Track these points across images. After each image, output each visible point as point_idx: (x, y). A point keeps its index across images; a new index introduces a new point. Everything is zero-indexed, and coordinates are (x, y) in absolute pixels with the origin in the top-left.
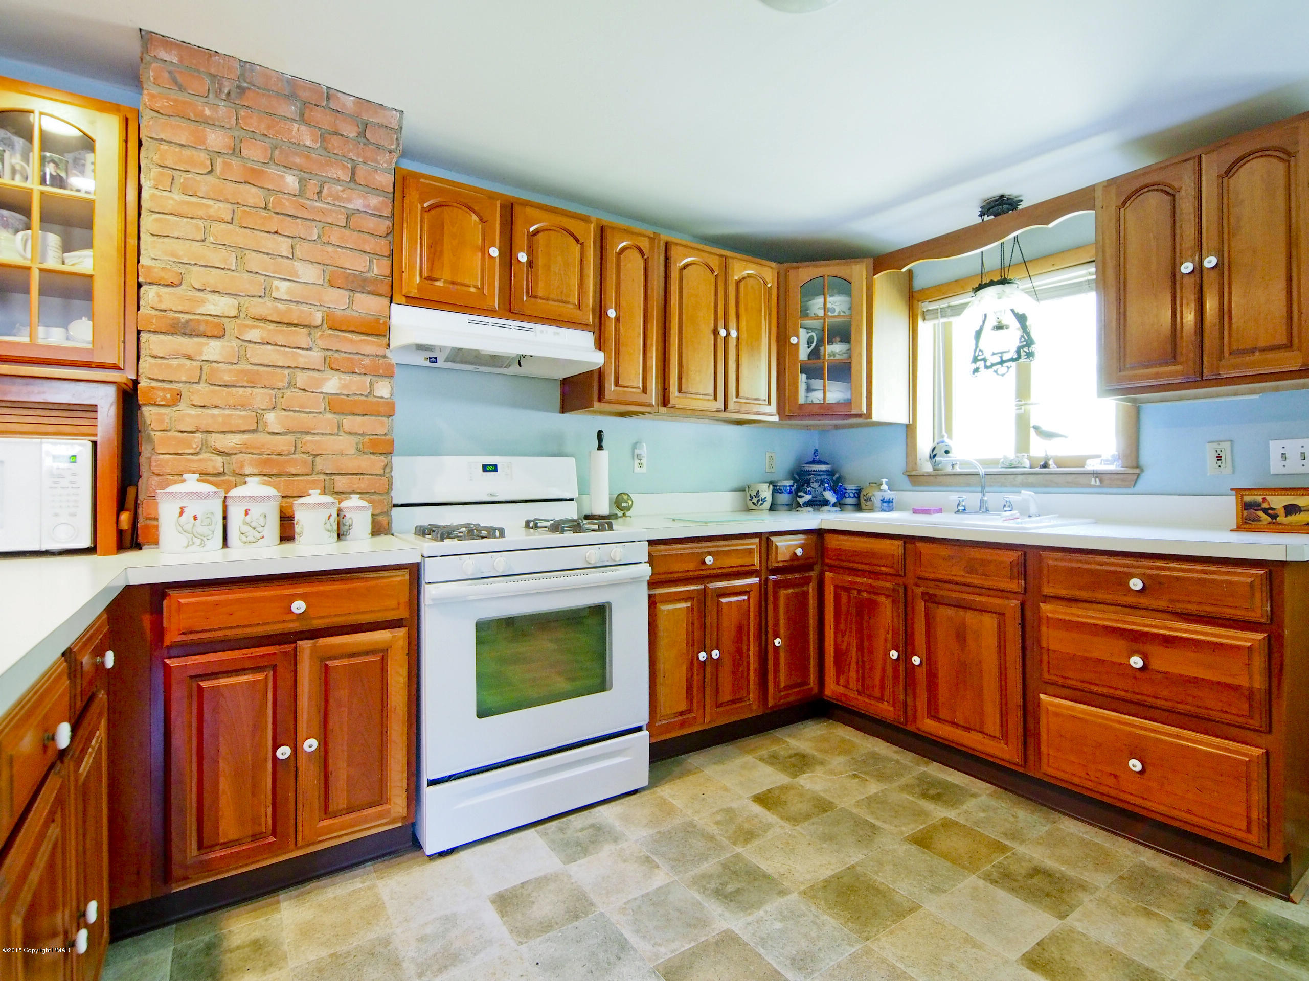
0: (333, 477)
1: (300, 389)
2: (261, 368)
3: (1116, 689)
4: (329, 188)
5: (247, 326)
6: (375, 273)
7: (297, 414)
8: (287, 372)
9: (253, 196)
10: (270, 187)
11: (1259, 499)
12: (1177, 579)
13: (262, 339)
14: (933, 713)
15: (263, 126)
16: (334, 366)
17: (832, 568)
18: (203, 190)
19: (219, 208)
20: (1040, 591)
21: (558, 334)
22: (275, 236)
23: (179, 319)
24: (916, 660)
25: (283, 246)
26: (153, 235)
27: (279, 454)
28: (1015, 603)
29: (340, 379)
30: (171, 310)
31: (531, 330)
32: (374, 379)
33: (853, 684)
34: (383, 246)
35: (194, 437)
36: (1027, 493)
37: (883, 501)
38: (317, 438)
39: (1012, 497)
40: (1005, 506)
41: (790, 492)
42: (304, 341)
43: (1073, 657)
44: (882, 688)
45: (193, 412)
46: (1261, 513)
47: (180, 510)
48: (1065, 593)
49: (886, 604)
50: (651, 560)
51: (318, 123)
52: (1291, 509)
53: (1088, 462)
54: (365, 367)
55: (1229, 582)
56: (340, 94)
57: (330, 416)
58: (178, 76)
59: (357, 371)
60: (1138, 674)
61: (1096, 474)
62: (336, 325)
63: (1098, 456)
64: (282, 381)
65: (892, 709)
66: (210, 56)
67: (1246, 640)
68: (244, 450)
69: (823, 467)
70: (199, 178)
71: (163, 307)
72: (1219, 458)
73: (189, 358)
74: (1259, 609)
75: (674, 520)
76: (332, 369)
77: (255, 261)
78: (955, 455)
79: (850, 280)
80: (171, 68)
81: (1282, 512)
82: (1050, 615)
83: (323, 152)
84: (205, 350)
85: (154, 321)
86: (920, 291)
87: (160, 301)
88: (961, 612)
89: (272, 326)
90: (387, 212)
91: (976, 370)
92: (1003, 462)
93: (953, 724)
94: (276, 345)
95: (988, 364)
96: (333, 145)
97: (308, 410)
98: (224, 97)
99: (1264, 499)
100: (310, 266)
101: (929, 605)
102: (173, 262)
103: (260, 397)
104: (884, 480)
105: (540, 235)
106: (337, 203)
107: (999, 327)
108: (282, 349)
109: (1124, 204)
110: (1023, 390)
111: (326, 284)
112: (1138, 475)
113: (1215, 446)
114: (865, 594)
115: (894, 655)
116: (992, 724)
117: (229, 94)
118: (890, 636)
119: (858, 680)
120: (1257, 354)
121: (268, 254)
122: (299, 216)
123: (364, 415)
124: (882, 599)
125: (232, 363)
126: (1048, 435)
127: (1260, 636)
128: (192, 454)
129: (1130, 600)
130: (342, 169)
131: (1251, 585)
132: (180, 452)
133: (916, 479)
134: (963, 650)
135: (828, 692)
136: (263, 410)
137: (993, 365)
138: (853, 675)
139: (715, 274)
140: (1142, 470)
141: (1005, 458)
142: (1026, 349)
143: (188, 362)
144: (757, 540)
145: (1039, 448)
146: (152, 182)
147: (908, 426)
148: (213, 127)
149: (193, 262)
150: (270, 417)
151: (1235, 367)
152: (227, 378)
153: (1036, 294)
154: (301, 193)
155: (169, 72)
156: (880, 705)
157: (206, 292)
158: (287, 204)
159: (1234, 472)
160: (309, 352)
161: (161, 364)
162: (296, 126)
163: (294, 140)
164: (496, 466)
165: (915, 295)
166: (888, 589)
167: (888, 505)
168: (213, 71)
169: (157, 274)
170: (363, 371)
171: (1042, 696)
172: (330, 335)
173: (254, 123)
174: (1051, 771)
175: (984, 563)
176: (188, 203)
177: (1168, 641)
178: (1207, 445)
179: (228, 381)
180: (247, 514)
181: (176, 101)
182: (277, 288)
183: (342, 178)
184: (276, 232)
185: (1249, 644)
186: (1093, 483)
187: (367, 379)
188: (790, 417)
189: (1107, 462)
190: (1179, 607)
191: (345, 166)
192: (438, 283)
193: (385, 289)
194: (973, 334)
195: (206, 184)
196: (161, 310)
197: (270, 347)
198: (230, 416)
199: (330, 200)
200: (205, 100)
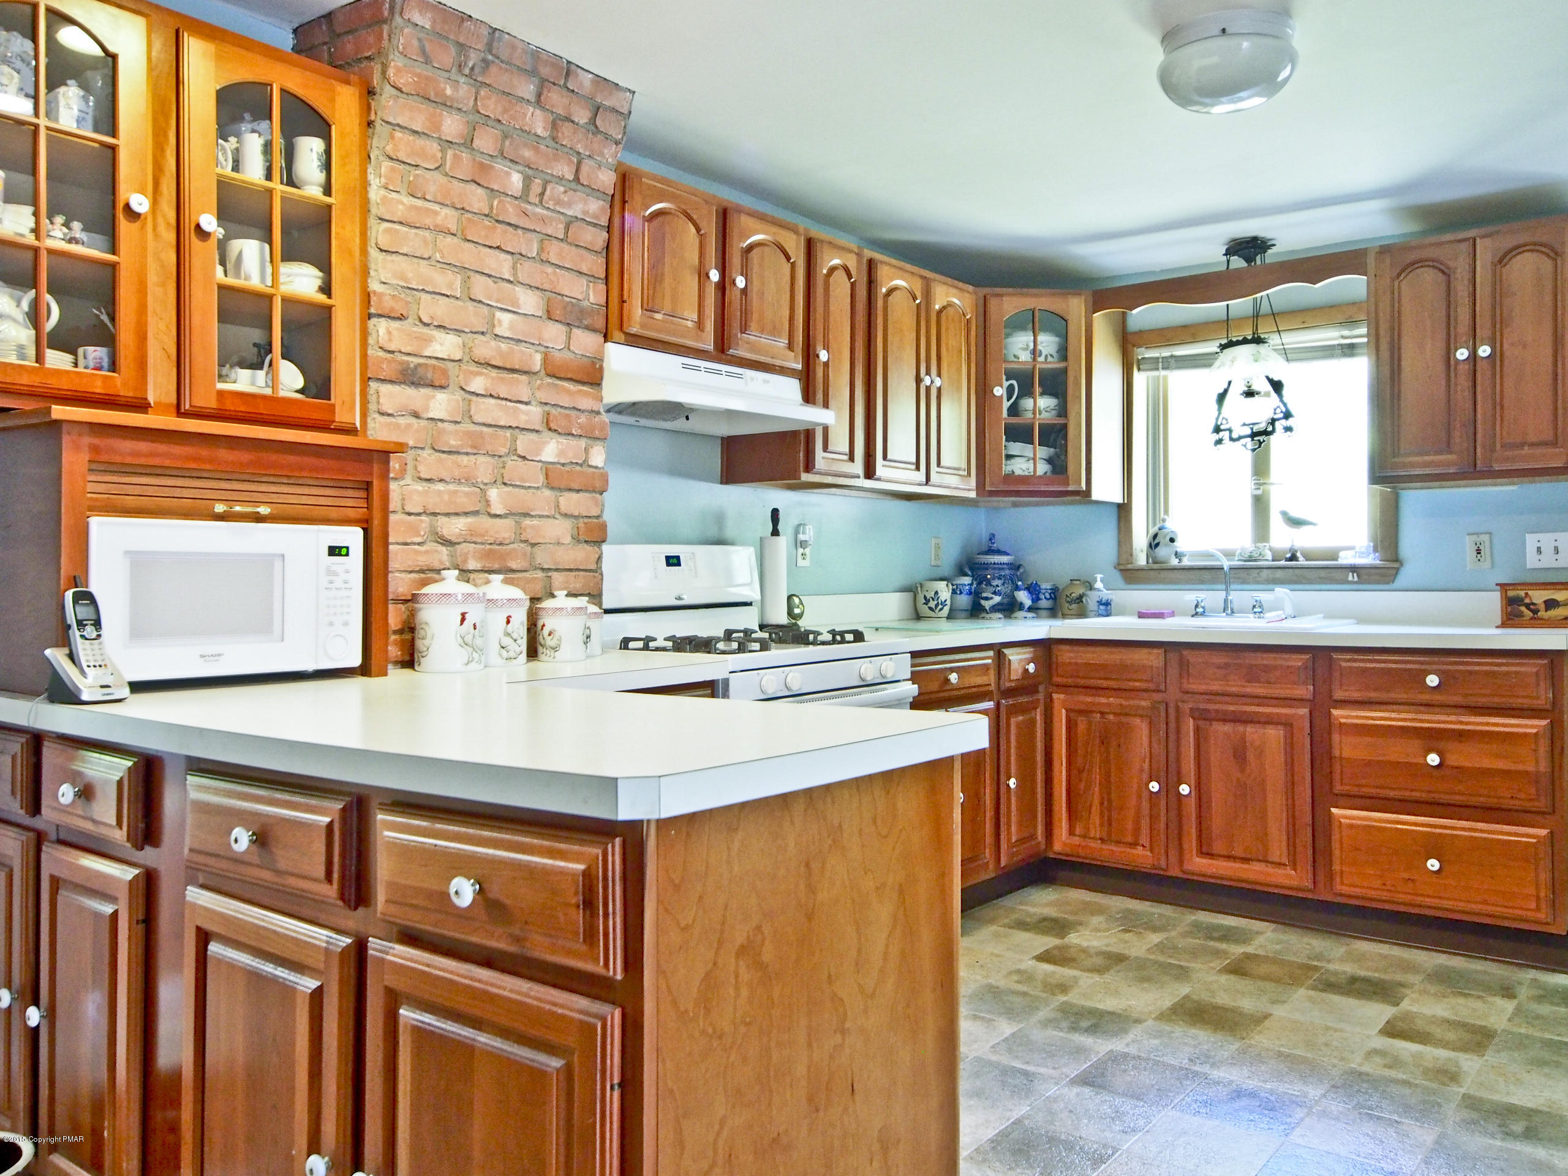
0: (550, 574)
1: (520, 456)
2: (485, 429)
3: (1412, 790)
4: (553, 189)
5: (471, 373)
6: (592, 300)
7: (517, 490)
8: (508, 433)
9: (477, 198)
10: (496, 188)
11: (1522, 593)
12: (1470, 672)
13: (486, 390)
14: (1204, 850)
15: (500, 109)
16: (553, 426)
17: (1063, 687)
18: (431, 191)
19: (446, 216)
20: (1331, 697)
21: (768, 382)
22: (497, 252)
23: (408, 363)
24: (1184, 789)
25: (502, 265)
26: (381, 250)
27: (501, 544)
28: (1304, 711)
29: (558, 442)
30: (400, 352)
31: (739, 376)
32: (590, 442)
33: (1096, 831)
34: (597, 265)
35: (422, 521)
36: (1281, 591)
37: (1100, 603)
38: (535, 522)
39: (1264, 597)
40: (1254, 607)
41: (970, 593)
42: (524, 394)
43: (1368, 764)
44: (1137, 830)
45: (420, 487)
46: (1523, 609)
47: (460, 617)
48: (1356, 695)
49: (1141, 729)
50: (915, 678)
51: (552, 106)
52: (1550, 604)
53: (1342, 554)
54: (581, 427)
55: (1517, 673)
56: (579, 70)
57: (547, 493)
58: (427, 45)
59: (574, 432)
60: (1436, 773)
61: (1354, 569)
62: (554, 371)
63: (1352, 548)
64: (504, 446)
65: (1149, 853)
66: (463, 20)
67: (1532, 727)
68: (469, 538)
69: (1004, 559)
70: (428, 175)
71: (392, 348)
72: (1479, 552)
73: (416, 415)
74: (1543, 696)
75: (877, 629)
76: (550, 429)
77: (481, 287)
78: (1180, 545)
79: (1066, 317)
80: (422, 35)
81: (1542, 607)
82: (1343, 721)
83: (551, 143)
84: (433, 404)
85: (385, 367)
86: (1135, 333)
87: (390, 340)
88: (1240, 728)
89: (494, 373)
90: (604, 222)
91: (1219, 442)
92: (1240, 554)
93: (1229, 857)
94: (498, 398)
95: (1235, 435)
96: (563, 133)
97: (528, 484)
98: (467, 71)
99: (1527, 594)
100: (529, 292)
101: (1201, 723)
102: (402, 287)
103: (483, 469)
104: (1099, 576)
105: (755, 251)
106: (558, 208)
107: (1250, 394)
108: (504, 402)
109: (1399, 275)
110: (1261, 468)
111: (545, 317)
112: (1398, 569)
113: (1474, 538)
114: (1111, 717)
115: (1154, 786)
116: (1278, 850)
117: (472, 69)
118: (1146, 766)
119: (1101, 825)
120: (1526, 448)
121: (490, 276)
122: (522, 225)
123: (578, 491)
124: (1138, 721)
125: (456, 422)
126: (1295, 522)
127: (1544, 722)
128: (419, 544)
129: (1426, 697)
130: (568, 165)
131: (1537, 673)
132: (409, 541)
133: (1130, 575)
134: (1242, 771)
135: (1057, 847)
136: (486, 484)
137: (1240, 438)
138: (1096, 818)
139: (918, 301)
140: (1402, 564)
141: (1243, 549)
142: (1284, 422)
143: (414, 420)
144: (991, 653)
145: (1282, 537)
146: (383, 180)
147: (1120, 506)
148: (449, 110)
149: (421, 288)
150: (493, 493)
151: (1507, 459)
152: (453, 442)
153: (1287, 354)
154: (524, 196)
155: (420, 40)
156: (1134, 851)
157: (432, 327)
158: (511, 210)
159: (1493, 566)
160: (529, 407)
161: (391, 424)
162: (531, 109)
163: (527, 128)
164: (678, 558)
165: (1130, 337)
166: (1143, 708)
167: (1106, 608)
168: (462, 40)
169: (388, 304)
170: (579, 432)
171: (1333, 810)
172: (549, 384)
173: (491, 106)
174: (1345, 889)
175: (1267, 669)
176: (417, 208)
177: (1461, 736)
178: (1467, 537)
179: (453, 446)
180: (508, 622)
181: (419, 76)
182: (500, 321)
183: (567, 177)
184: (498, 247)
185: (1534, 731)
186: (1350, 578)
187: (583, 443)
188: (992, 493)
189: (1361, 554)
190: (1472, 701)
191: (571, 161)
192: (658, 316)
193: (600, 323)
194: (1215, 397)
195: (434, 183)
196: (390, 352)
197: (492, 401)
198: (456, 492)
199: (551, 205)
200: (446, 75)
